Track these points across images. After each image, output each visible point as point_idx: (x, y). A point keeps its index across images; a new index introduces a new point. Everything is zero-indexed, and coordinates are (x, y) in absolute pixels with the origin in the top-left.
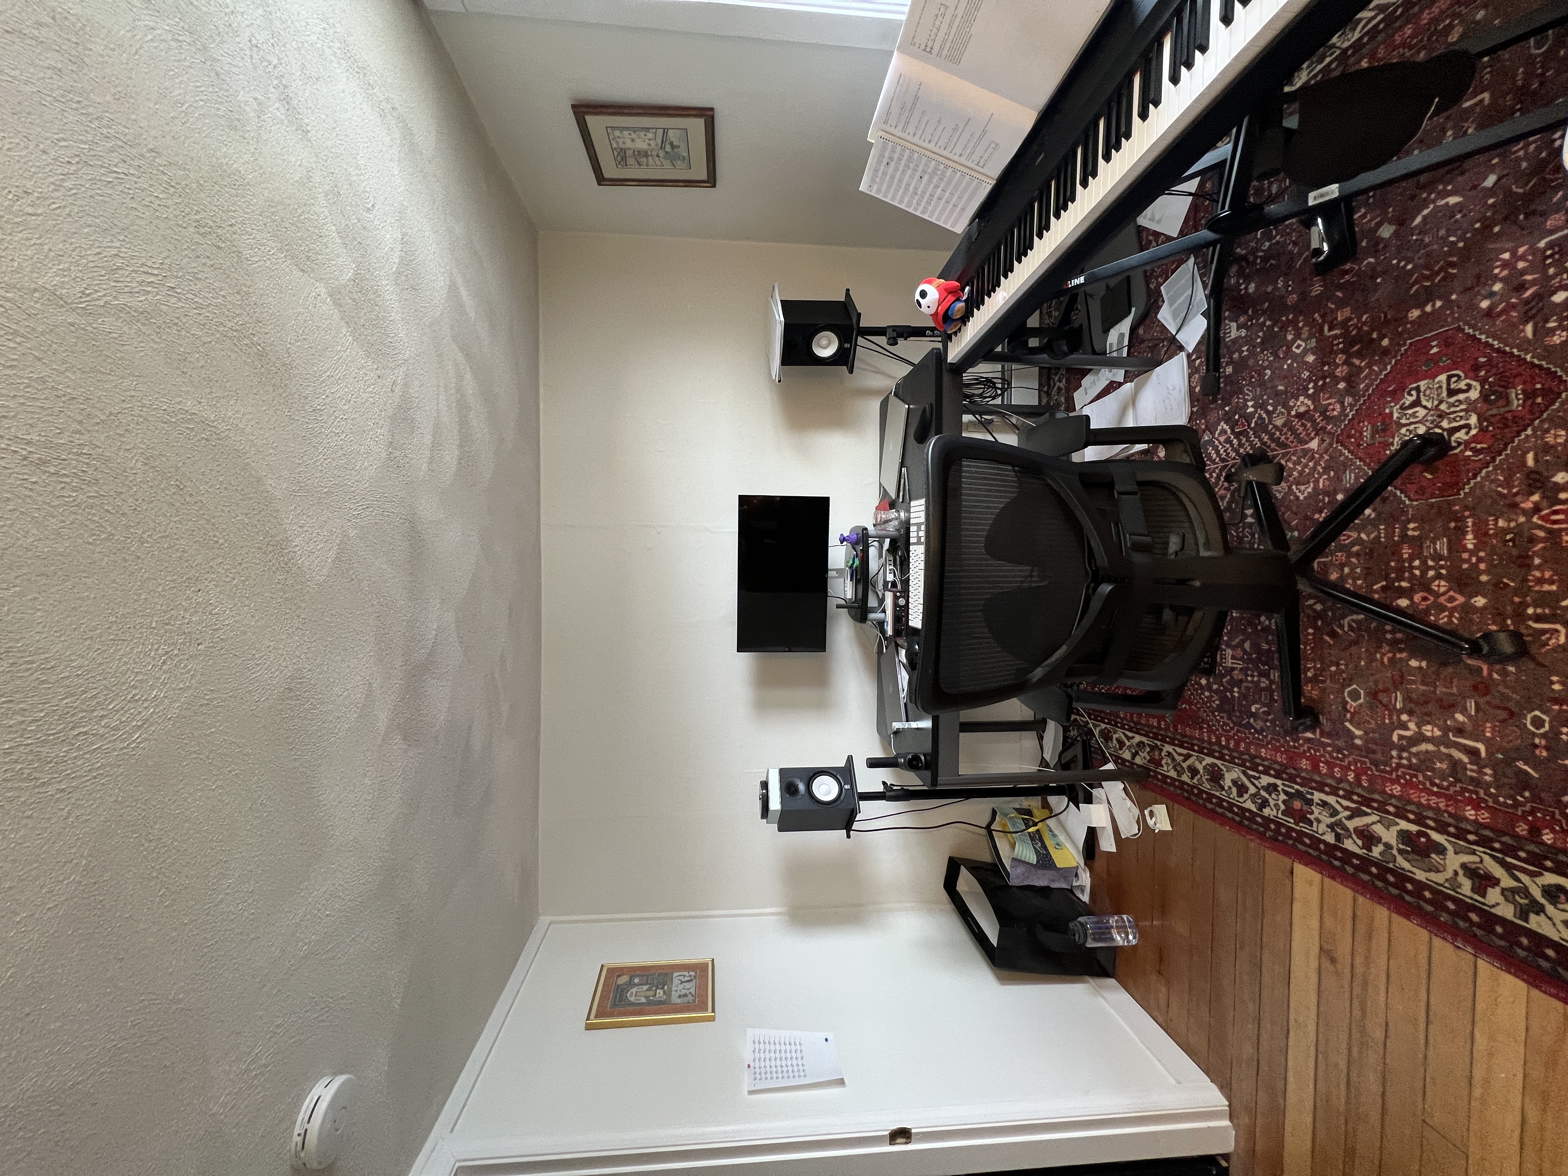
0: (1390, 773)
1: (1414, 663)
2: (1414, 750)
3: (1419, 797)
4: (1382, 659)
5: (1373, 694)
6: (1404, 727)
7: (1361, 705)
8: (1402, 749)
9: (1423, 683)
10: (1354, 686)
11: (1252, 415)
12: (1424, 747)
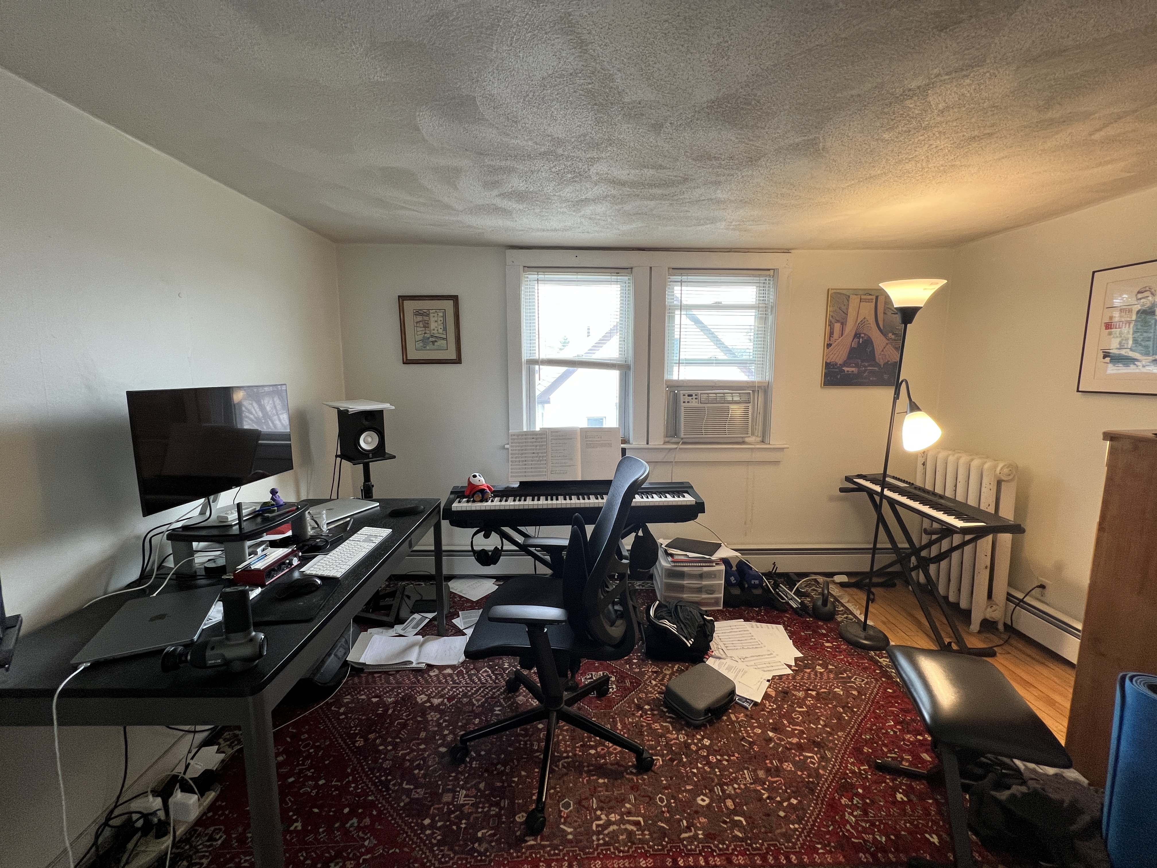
0: (593, 853)
1: (601, 781)
2: (606, 832)
3: (613, 863)
4: (583, 781)
5: (579, 803)
6: (599, 818)
7: (571, 811)
8: (598, 833)
9: (607, 791)
10: (567, 800)
11: (507, 669)
12: (612, 828)
